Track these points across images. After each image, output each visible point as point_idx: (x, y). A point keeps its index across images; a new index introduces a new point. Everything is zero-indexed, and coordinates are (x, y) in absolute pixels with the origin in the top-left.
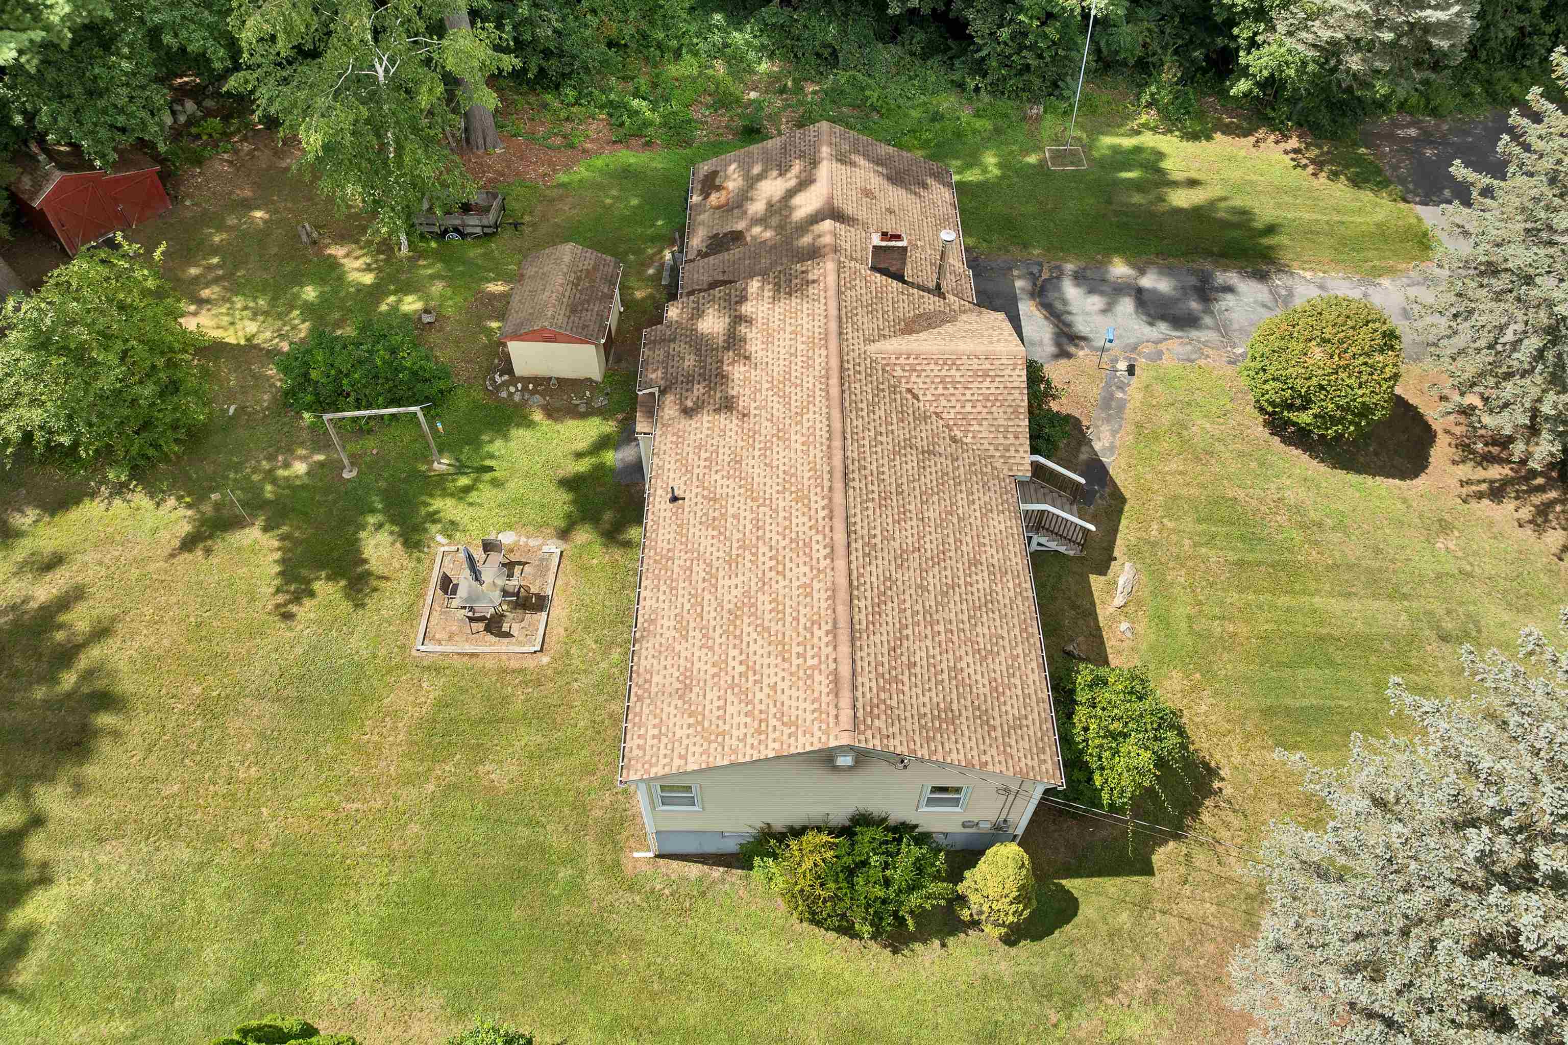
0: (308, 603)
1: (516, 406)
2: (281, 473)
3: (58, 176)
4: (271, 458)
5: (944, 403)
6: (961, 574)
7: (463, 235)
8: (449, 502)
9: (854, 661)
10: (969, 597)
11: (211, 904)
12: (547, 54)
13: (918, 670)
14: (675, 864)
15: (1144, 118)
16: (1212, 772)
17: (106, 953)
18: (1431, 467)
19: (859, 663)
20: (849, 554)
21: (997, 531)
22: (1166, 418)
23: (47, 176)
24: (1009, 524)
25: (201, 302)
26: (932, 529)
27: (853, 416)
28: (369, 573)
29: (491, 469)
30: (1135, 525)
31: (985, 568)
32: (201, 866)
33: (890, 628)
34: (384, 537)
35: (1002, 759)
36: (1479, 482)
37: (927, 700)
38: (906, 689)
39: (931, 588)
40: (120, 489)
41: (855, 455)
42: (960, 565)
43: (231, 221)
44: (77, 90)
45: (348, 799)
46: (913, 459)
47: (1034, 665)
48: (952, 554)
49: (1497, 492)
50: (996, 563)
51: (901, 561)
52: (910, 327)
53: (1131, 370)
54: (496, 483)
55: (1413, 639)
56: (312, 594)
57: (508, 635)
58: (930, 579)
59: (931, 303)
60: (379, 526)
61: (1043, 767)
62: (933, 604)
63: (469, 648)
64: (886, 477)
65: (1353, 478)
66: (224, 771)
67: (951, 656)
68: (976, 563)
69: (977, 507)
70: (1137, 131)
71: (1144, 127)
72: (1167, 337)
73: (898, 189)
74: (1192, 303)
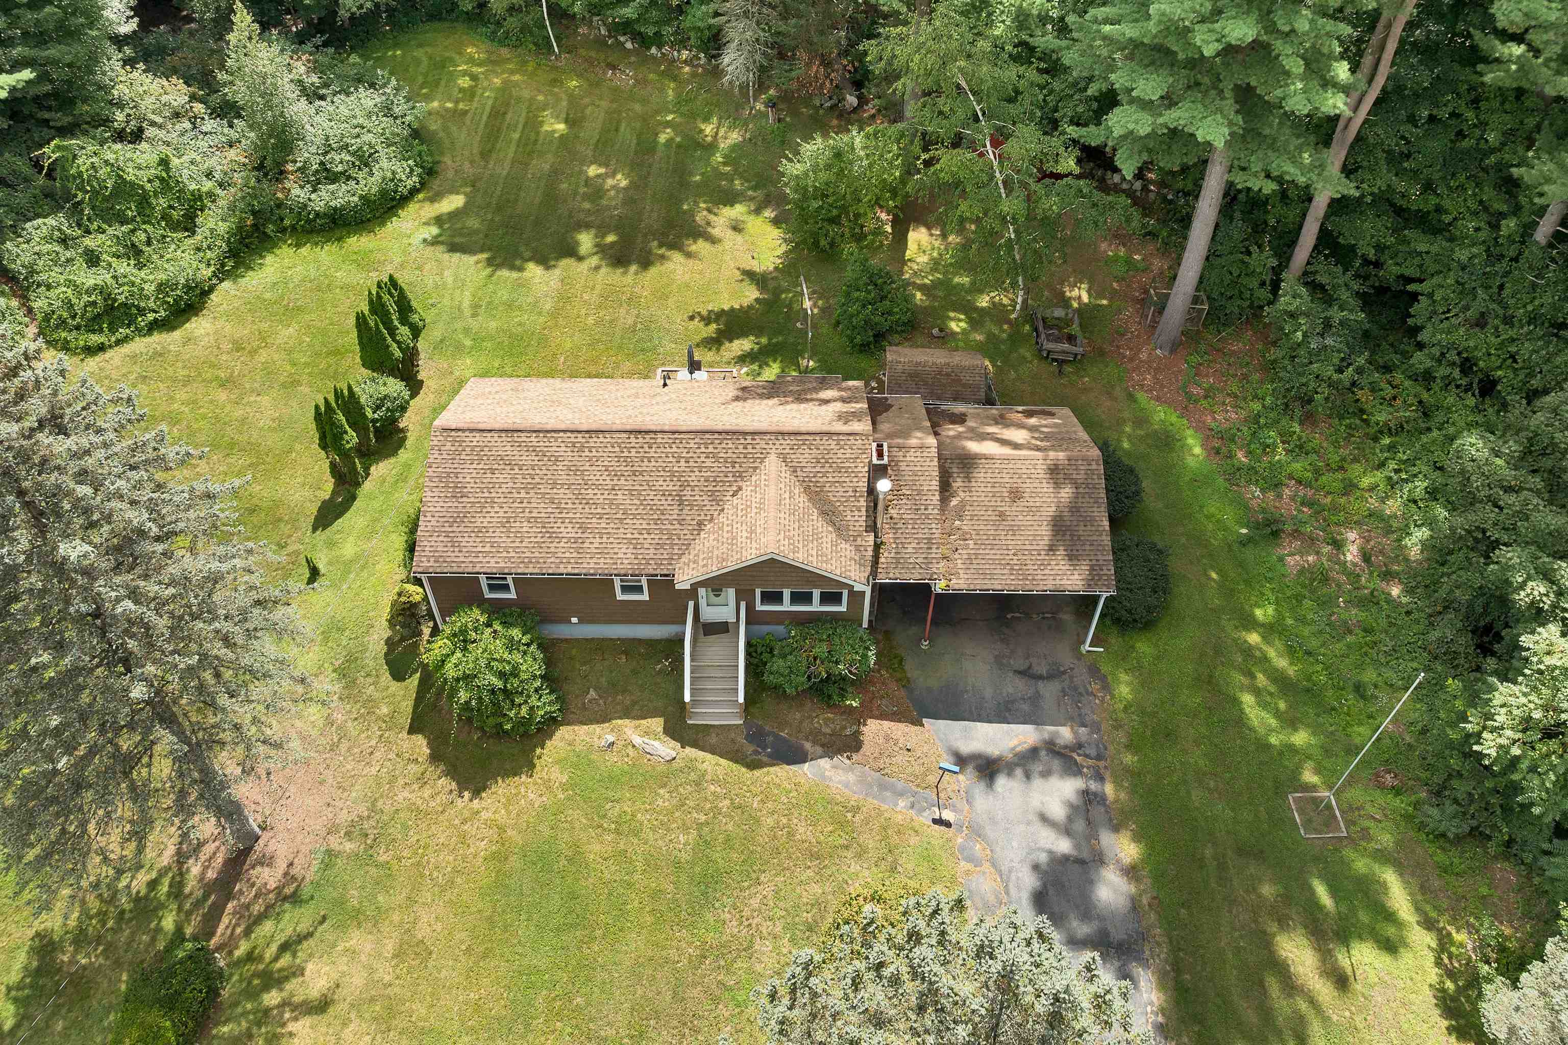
5: (731, 512)
6: (571, 515)
9: (490, 431)
10: (552, 520)
13: (489, 475)
15: (1464, 939)
16: (477, 793)
19: (489, 435)
20: (572, 432)
21: (616, 550)
24: (626, 562)
26: (606, 496)
27: (697, 440)
30: (722, 772)
31: (579, 535)
33: (517, 457)
35: (429, 528)
37: (468, 480)
38: (474, 466)
39: (555, 491)
41: (659, 440)
42: (578, 515)
46: (670, 487)
47: (502, 565)
48: (587, 510)
50: (585, 545)
51: (573, 470)
52: (817, 497)
53: (941, 822)
58: (562, 491)
59: (856, 518)
61: (424, 559)
62: (542, 491)
64: (646, 463)
67: (502, 500)
68: (583, 528)
69: (636, 536)
70: (1428, 924)
71: (1444, 942)
72: (1004, 877)
73: (1045, 531)
74: (1075, 924)
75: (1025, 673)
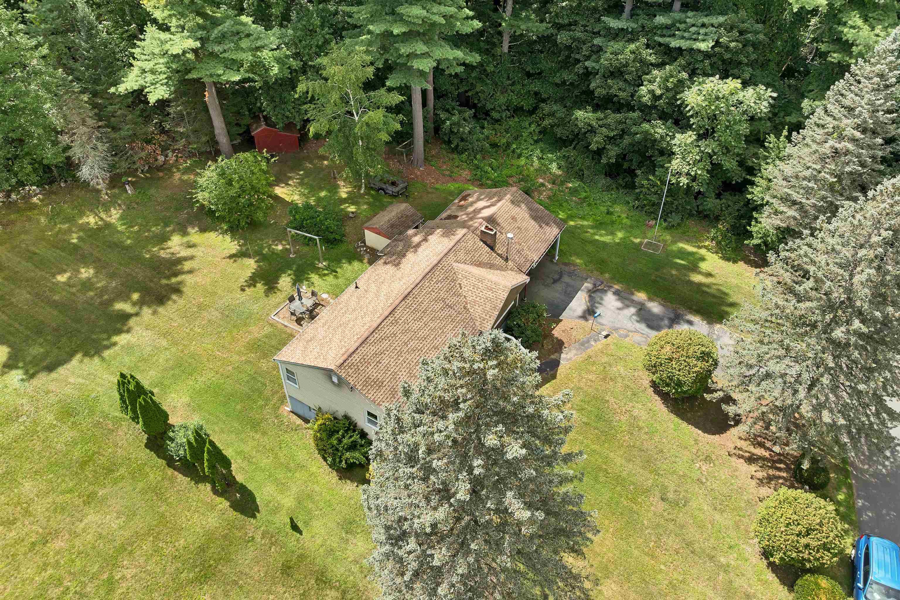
0: (252, 289)
1: (360, 255)
2: (273, 247)
3: (264, 127)
4: (273, 241)
5: (470, 293)
7: (386, 193)
8: (317, 277)
11: (161, 360)
12: (462, 140)
13: (380, 365)
14: (295, 417)
15: (707, 243)
17: (127, 359)
18: (724, 435)
19: (359, 351)
22: (605, 359)
23: (261, 126)
25: (287, 184)
26: (427, 329)
27: (427, 281)
28: (276, 287)
29: (337, 272)
30: (551, 389)
32: (166, 349)
33: (381, 348)
34: (288, 279)
36: (746, 451)
38: (370, 368)
39: (409, 346)
40: (225, 232)
43: (316, 161)
44: (277, 100)
45: (218, 350)
46: (441, 305)
48: (429, 340)
49: (751, 460)
51: (405, 332)
52: (480, 265)
53: (606, 337)
54: (336, 277)
55: (647, 491)
56: (255, 286)
57: (301, 325)
58: (412, 343)
59: (499, 261)
60: (290, 275)
62: (406, 350)
63: (286, 324)
64: (423, 305)
65: (677, 420)
66: (192, 326)
70: (700, 247)
71: (705, 247)
72: (636, 331)
73: (533, 222)
74: (663, 323)
75: (555, 281)
